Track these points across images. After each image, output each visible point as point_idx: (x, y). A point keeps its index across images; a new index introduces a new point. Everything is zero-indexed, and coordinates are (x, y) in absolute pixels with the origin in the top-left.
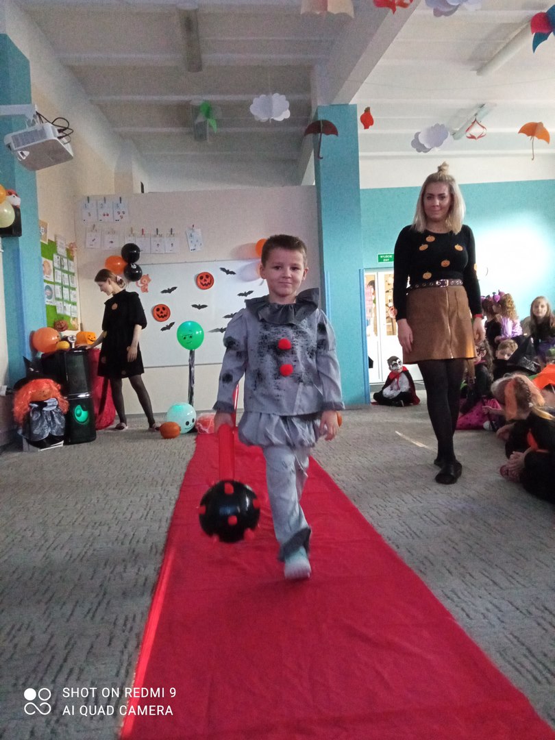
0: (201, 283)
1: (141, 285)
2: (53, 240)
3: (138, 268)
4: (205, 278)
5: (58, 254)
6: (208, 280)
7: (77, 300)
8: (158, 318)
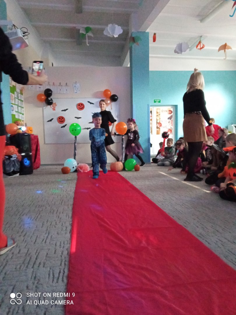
0: (79, 108)
1: (53, 107)
2: (15, 85)
3: (51, 100)
4: (80, 105)
5: (16, 92)
6: (82, 106)
7: (24, 113)
8: (60, 122)
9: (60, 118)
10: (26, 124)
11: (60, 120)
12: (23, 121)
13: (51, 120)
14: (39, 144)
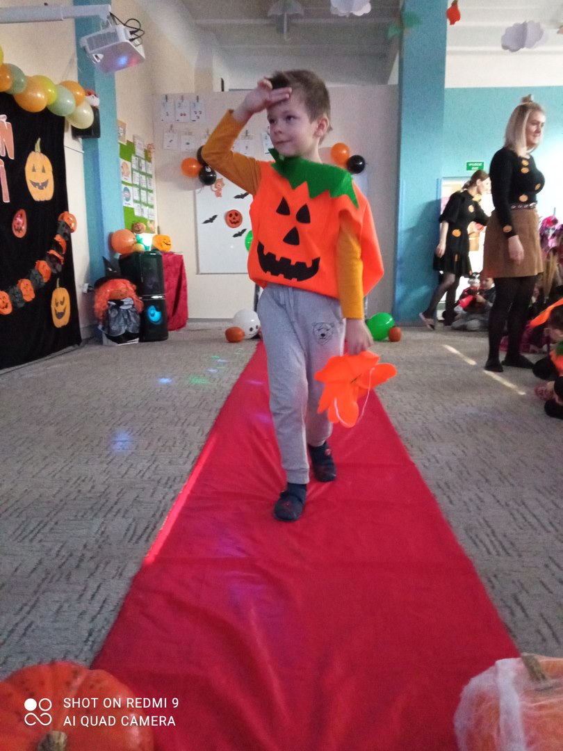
1: (215, 189)
2: (132, 141)
5: (136, 156)
7: (155, 203)
8: (230, 224)
9: (231, 215)
10: (158, 228)
11: (231, 219)
12: (151, 221)
13: (211, 220)
14: (185, 274)
